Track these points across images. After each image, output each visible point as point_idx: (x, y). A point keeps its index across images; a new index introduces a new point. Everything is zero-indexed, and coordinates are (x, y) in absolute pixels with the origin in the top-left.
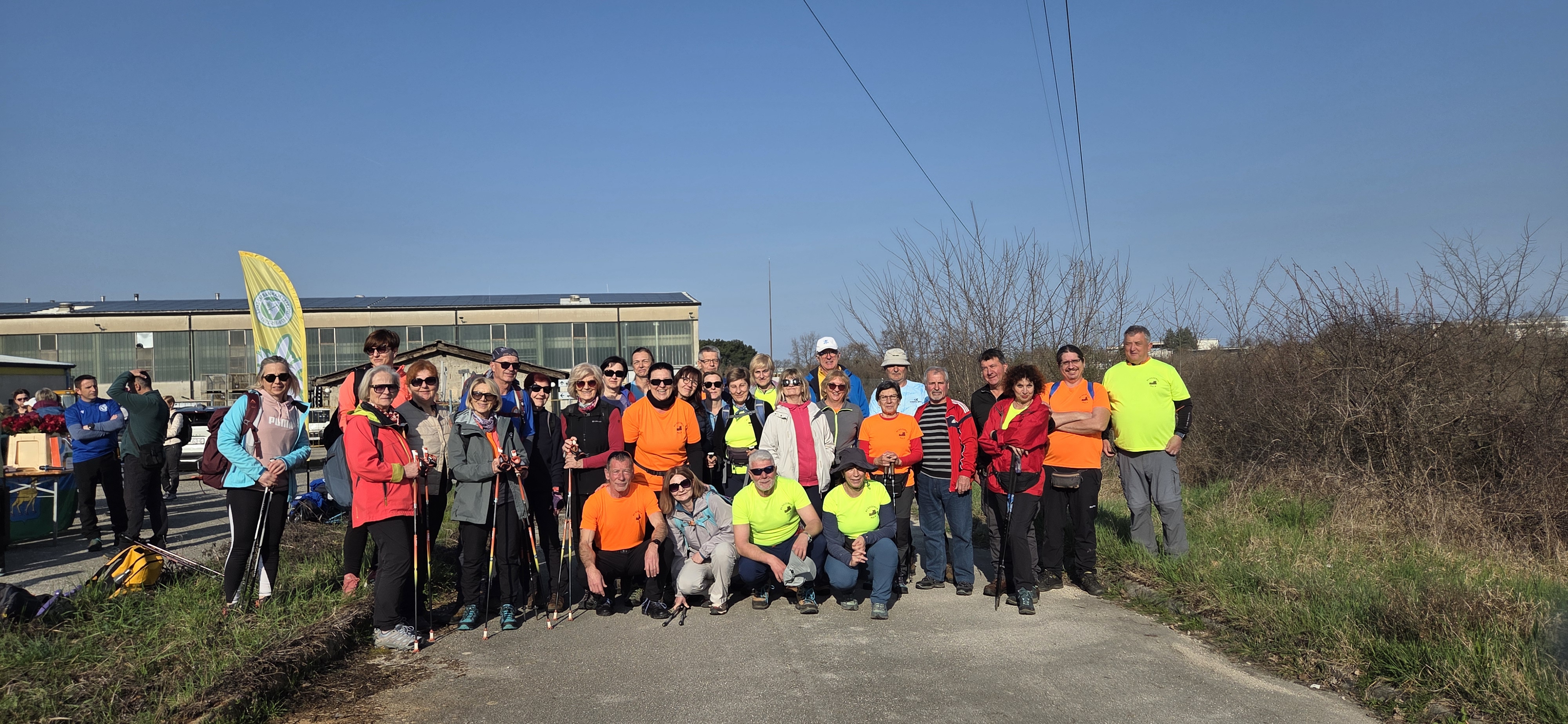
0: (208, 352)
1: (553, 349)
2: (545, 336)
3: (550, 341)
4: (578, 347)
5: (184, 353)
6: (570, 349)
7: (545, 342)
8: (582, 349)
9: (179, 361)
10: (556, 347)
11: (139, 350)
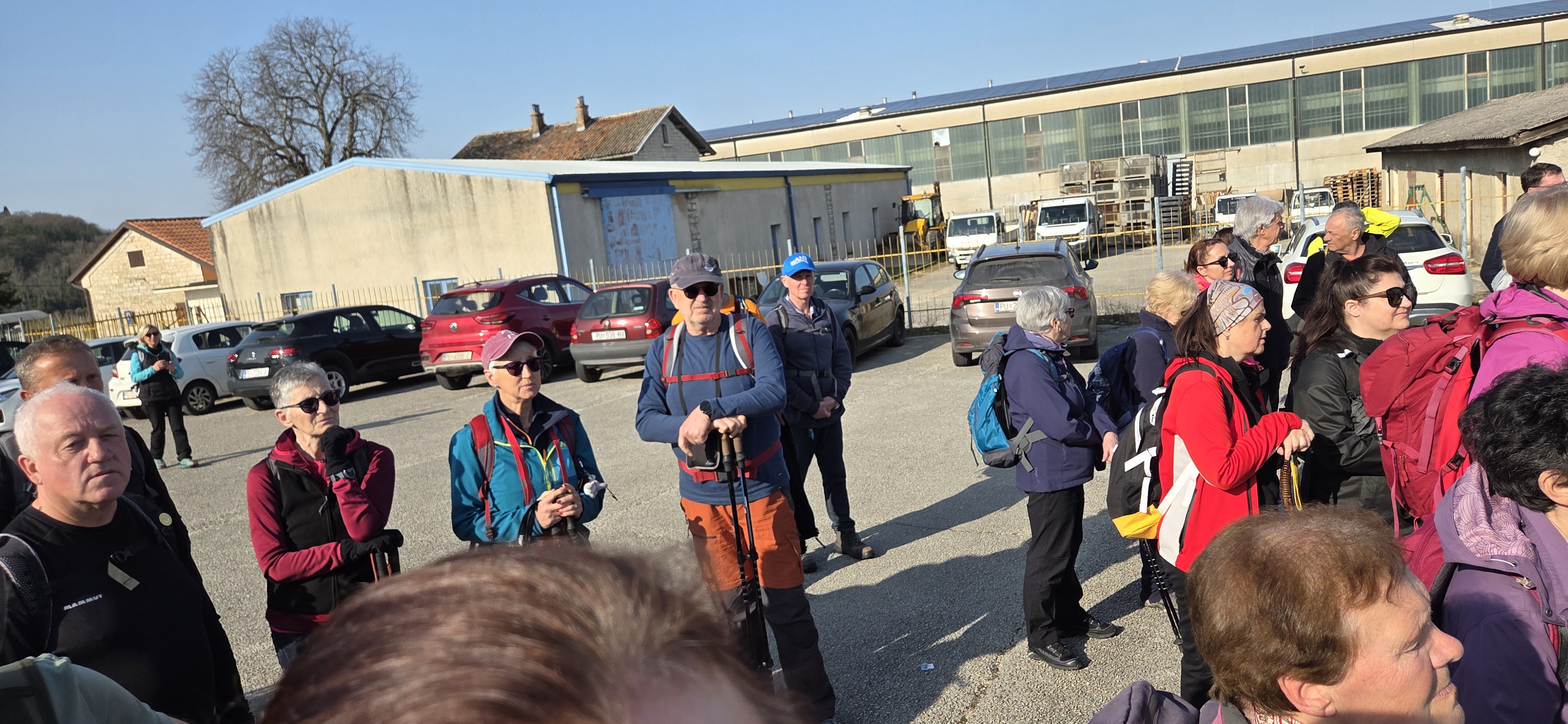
0: (1003, 144)
1: (1435, 94)
2: (1422, 77)
3: (1429, 83)
4: (1472, 87)
5: (979, 147)
6: (1462, 92)
7: (1422, 85)
8: (1480, 89)
9: (974, 157)
10: (1438, 91)
11: (937, 148)
